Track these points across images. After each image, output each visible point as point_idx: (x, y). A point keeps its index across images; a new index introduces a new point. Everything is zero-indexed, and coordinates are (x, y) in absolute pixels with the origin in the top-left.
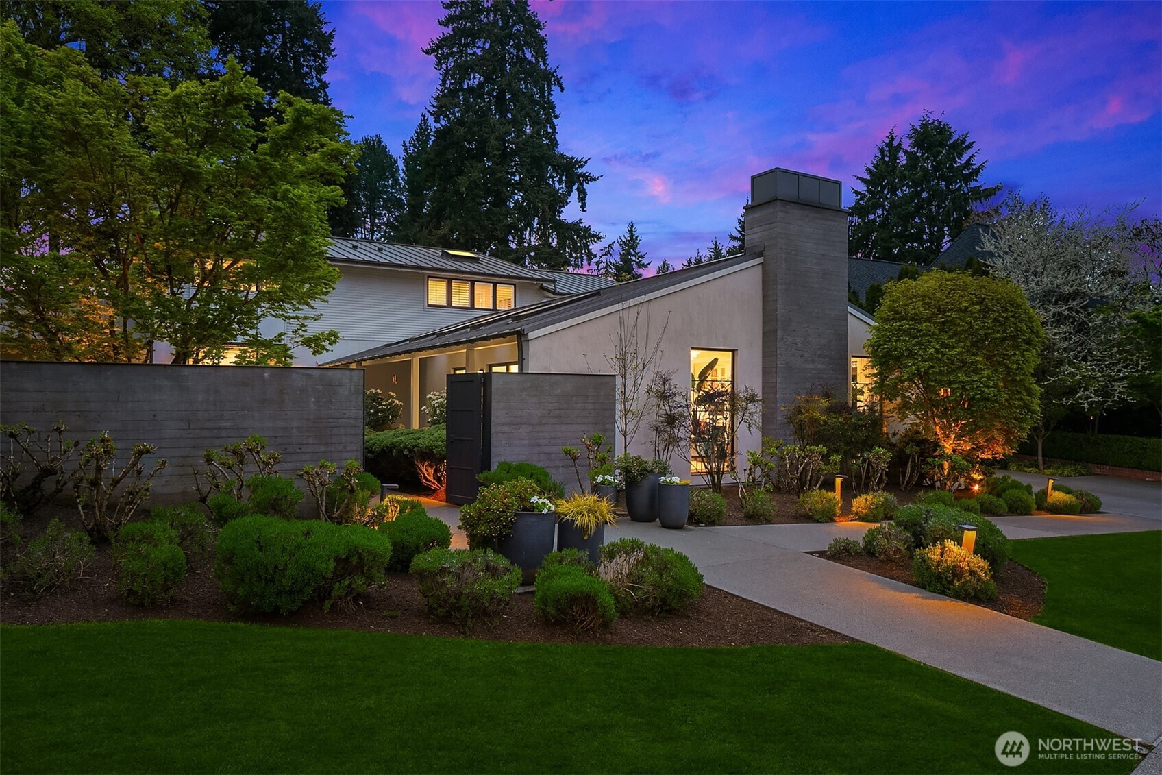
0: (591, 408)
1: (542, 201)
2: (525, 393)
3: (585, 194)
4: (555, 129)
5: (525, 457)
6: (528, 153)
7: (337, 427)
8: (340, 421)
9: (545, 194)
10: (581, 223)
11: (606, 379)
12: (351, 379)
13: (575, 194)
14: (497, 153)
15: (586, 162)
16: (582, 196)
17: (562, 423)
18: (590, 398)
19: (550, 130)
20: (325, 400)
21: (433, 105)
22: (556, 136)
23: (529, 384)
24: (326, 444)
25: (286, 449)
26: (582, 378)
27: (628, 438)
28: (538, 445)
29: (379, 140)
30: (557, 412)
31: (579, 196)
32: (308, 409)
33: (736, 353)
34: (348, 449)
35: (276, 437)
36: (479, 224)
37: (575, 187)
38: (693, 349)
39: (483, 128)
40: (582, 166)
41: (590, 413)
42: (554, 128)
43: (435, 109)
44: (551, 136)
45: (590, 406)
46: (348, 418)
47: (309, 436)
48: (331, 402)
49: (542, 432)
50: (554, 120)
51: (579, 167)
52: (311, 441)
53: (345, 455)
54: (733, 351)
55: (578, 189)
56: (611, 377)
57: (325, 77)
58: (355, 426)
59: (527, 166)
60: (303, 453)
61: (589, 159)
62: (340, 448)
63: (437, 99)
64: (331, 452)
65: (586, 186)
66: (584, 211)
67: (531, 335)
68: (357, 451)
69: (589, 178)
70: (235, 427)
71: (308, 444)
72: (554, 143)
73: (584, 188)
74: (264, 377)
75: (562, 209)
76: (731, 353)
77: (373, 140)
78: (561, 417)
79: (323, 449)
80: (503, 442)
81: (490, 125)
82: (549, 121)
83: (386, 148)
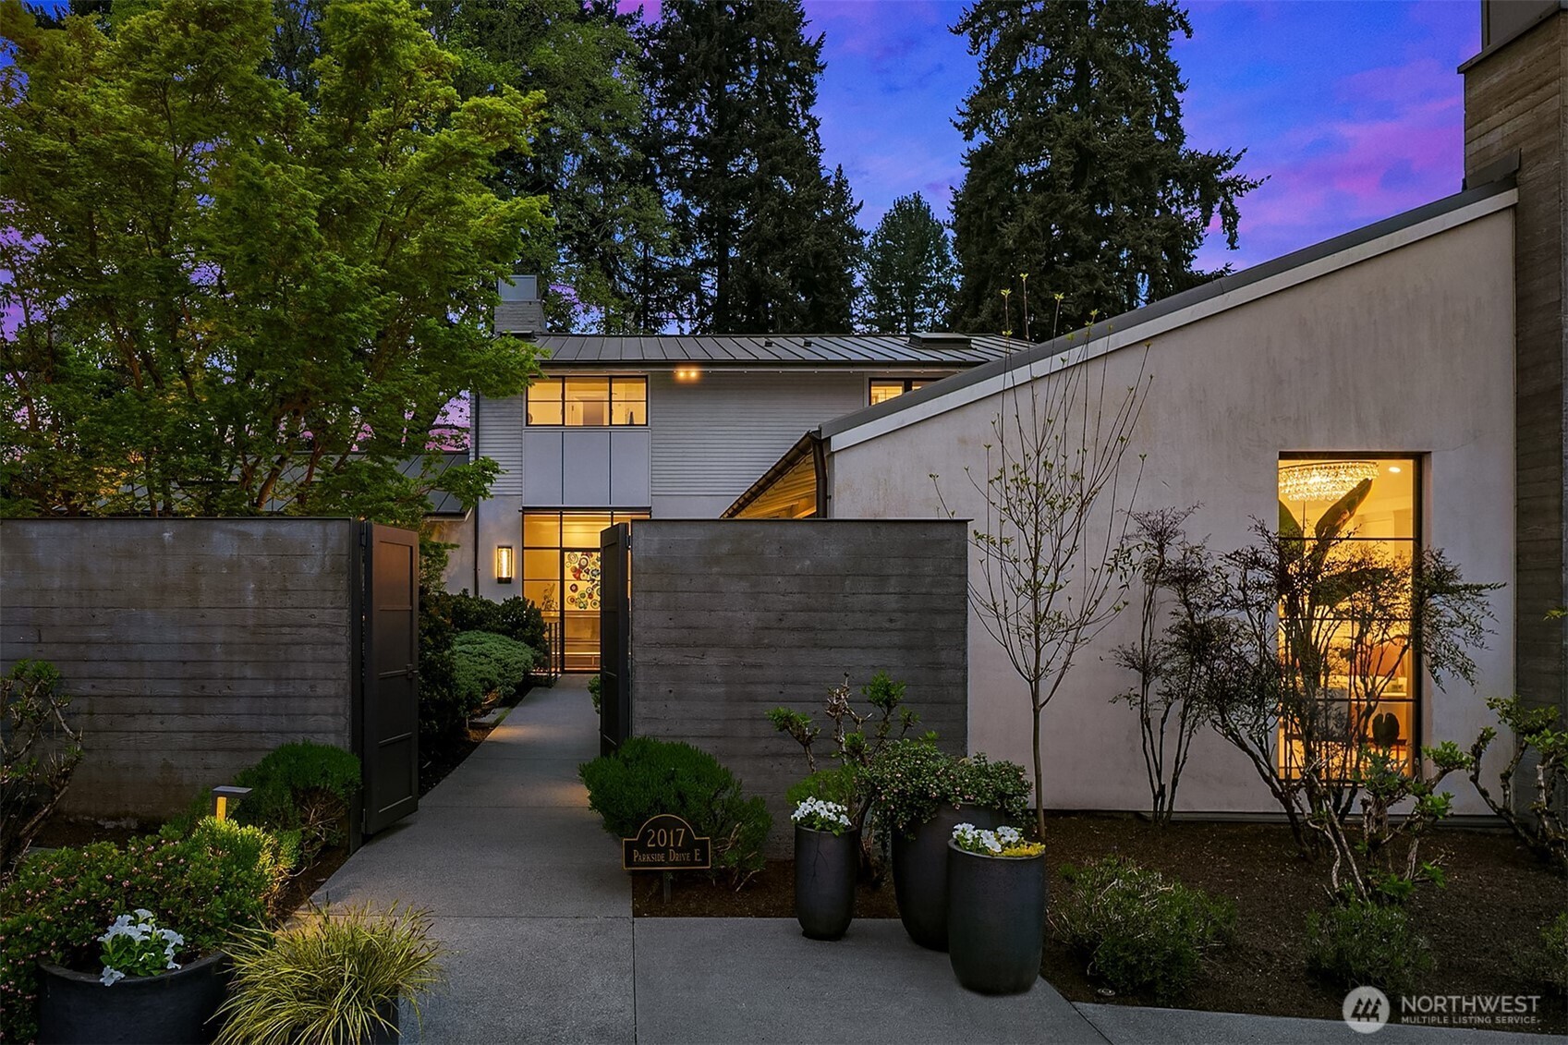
0: (895, 606)
1: (1150, 241)
2: (715, 570)
3: (1236, 216)
4: (1178, 108)
5: (716, 726)
6: (1123, 160)
7: (298, 644)
8: (303, 631)
9: (1156, 227)
10: (1229, 271)
11: (937, 533)
12: (325, 541)
13: (1216, 219)
14: (1065, 169)
15: (1237, 158)
16: (1231, 217)
17: (816, 645)
18: (893, 581)
19: (1168, 114)
20: (274, 587)
21: (962, 114)
22: (1181, 121)
23: (725, 548)
24: (278, 679)
25: (203, 687)
26: (869, 529)
27: (1045, 686)
28: (752, 699)
29: (918, 199)
30: (803, 616)
31: (1224, 222)
32: (242, 605)
33: (1425, 460)
34: (319, 691)
35: (184, 662)
36: (1039, 297)
37: (1217, 207)
38: (1284, 456)
39: (1045, 133)
40: (1230, 166)
41: (891, 621)
42: (1176, 109)
43: (966, 119)
44: (1172, 125)
45: (892, 602)
46: (318, 626)
47: (246, 662)
48: (285, 591)
49: (761, 667)
50: (1177, 95)
51: (1224, 169)
52: (249, 673)
53: (313, 705)
54: (1419, 459)
55: (1222, 210)
56: (953, 528)
57: (812, 111)
58: (334, 644)
59: (1122, 184)
60: (234, 697)
61: (1244, 151)
62: (305, 689)
63: (970, 103)
64: (286, 696)
65: (1236, 201)
66: (1233, 247)
67: (838, 442)
68: (337, 696)
69: (1243, 186)
70: (115, 640)
71: (244, 678)
72: (1177, 135)
73: (1233, 207)
74: (162, 539)
75: (1194, 252)
76: (1410, 462)
77: (910, 202)
78: (812, 629)
79: (271, 689)
80: (663, 689)
81: (1055, 124)
82: (1166, 95)
83: (929, 211)
